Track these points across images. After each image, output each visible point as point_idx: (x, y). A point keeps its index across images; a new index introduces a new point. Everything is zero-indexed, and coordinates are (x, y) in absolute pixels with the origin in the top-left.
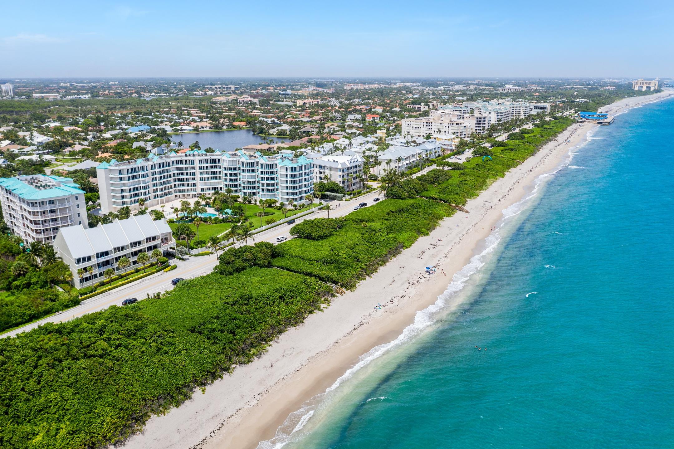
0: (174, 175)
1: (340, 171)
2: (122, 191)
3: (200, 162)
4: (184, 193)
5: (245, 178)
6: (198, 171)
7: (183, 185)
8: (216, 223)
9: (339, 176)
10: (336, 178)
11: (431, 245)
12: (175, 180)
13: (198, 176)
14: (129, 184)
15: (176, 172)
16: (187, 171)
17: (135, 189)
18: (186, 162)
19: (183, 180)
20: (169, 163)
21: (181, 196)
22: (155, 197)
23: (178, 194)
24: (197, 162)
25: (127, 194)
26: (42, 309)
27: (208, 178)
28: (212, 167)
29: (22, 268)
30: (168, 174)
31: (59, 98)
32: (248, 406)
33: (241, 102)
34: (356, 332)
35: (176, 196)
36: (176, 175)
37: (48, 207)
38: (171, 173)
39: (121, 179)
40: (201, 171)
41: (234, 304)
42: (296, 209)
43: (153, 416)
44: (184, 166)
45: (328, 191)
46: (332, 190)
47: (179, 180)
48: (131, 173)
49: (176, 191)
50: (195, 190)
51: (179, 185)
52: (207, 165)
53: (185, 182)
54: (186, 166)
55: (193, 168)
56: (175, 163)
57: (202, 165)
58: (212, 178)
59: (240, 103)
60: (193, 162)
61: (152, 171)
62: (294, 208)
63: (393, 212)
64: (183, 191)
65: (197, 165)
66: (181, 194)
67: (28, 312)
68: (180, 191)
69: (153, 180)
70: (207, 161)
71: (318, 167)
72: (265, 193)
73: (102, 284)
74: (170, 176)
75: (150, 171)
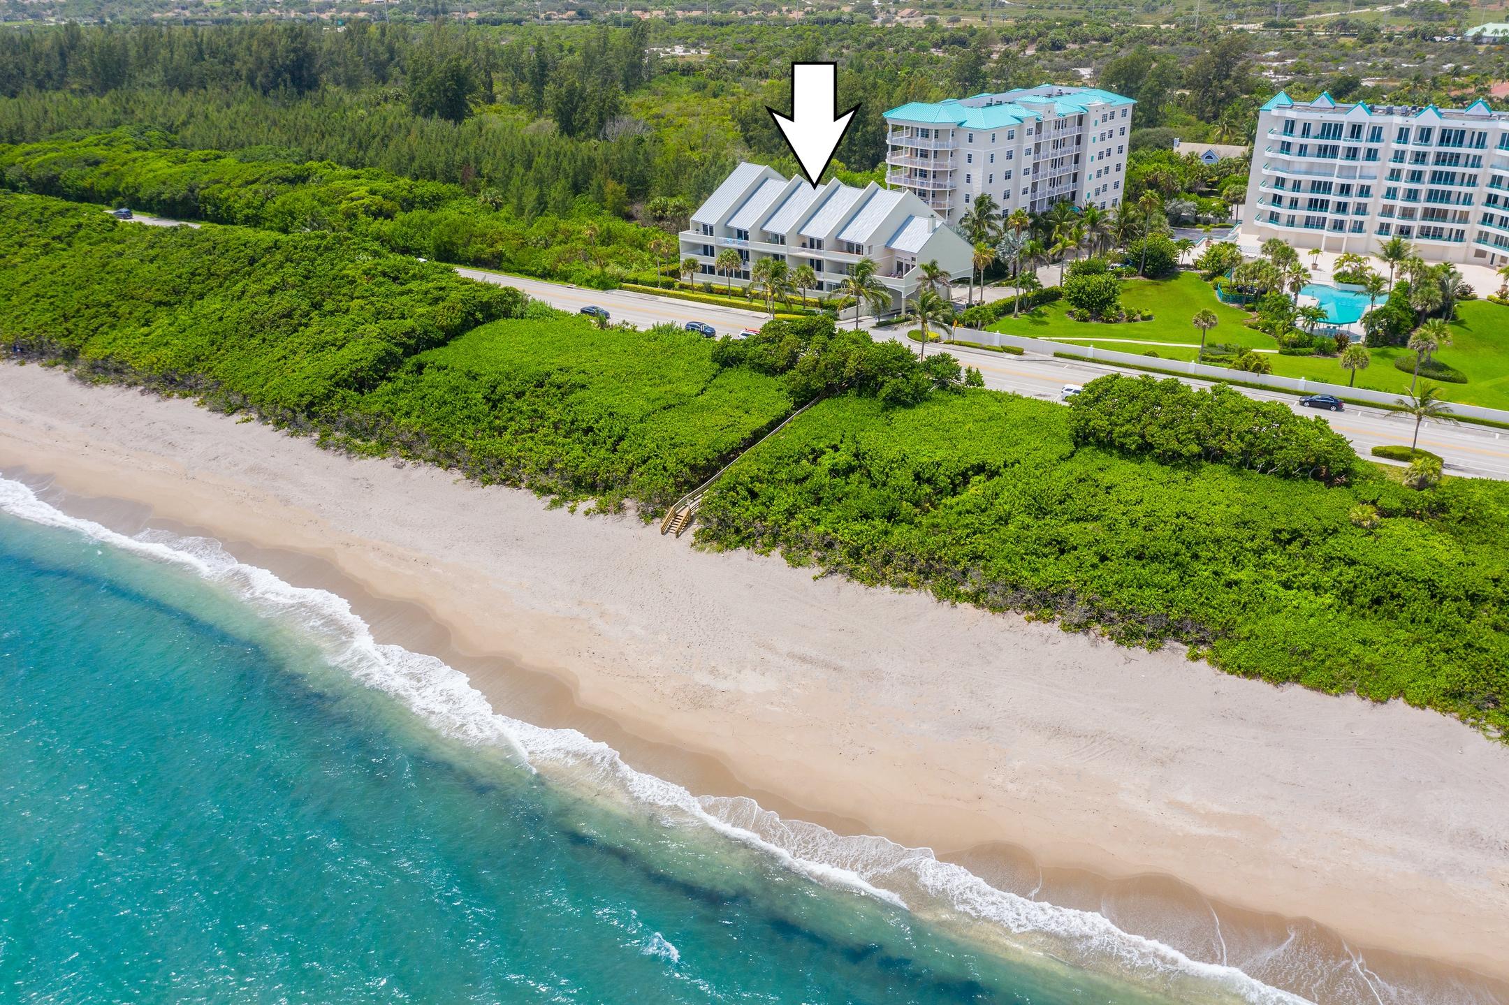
0: (1495, 181)
2: (1280, 183)
12: (1491, 200)
14: (1304, 169)
17: (1316, 187)
23: (1489, 249)
25: (1288, 194)
30: (1470, 171)
35: (1481, 254)
38: (1484, 174)
39: (1286, 148)
48: (1319, 136)
49: (1481, 238)
61: (1401, 147)
73: (709, 289)
74: (1472, 181)
75: (1388, 146)
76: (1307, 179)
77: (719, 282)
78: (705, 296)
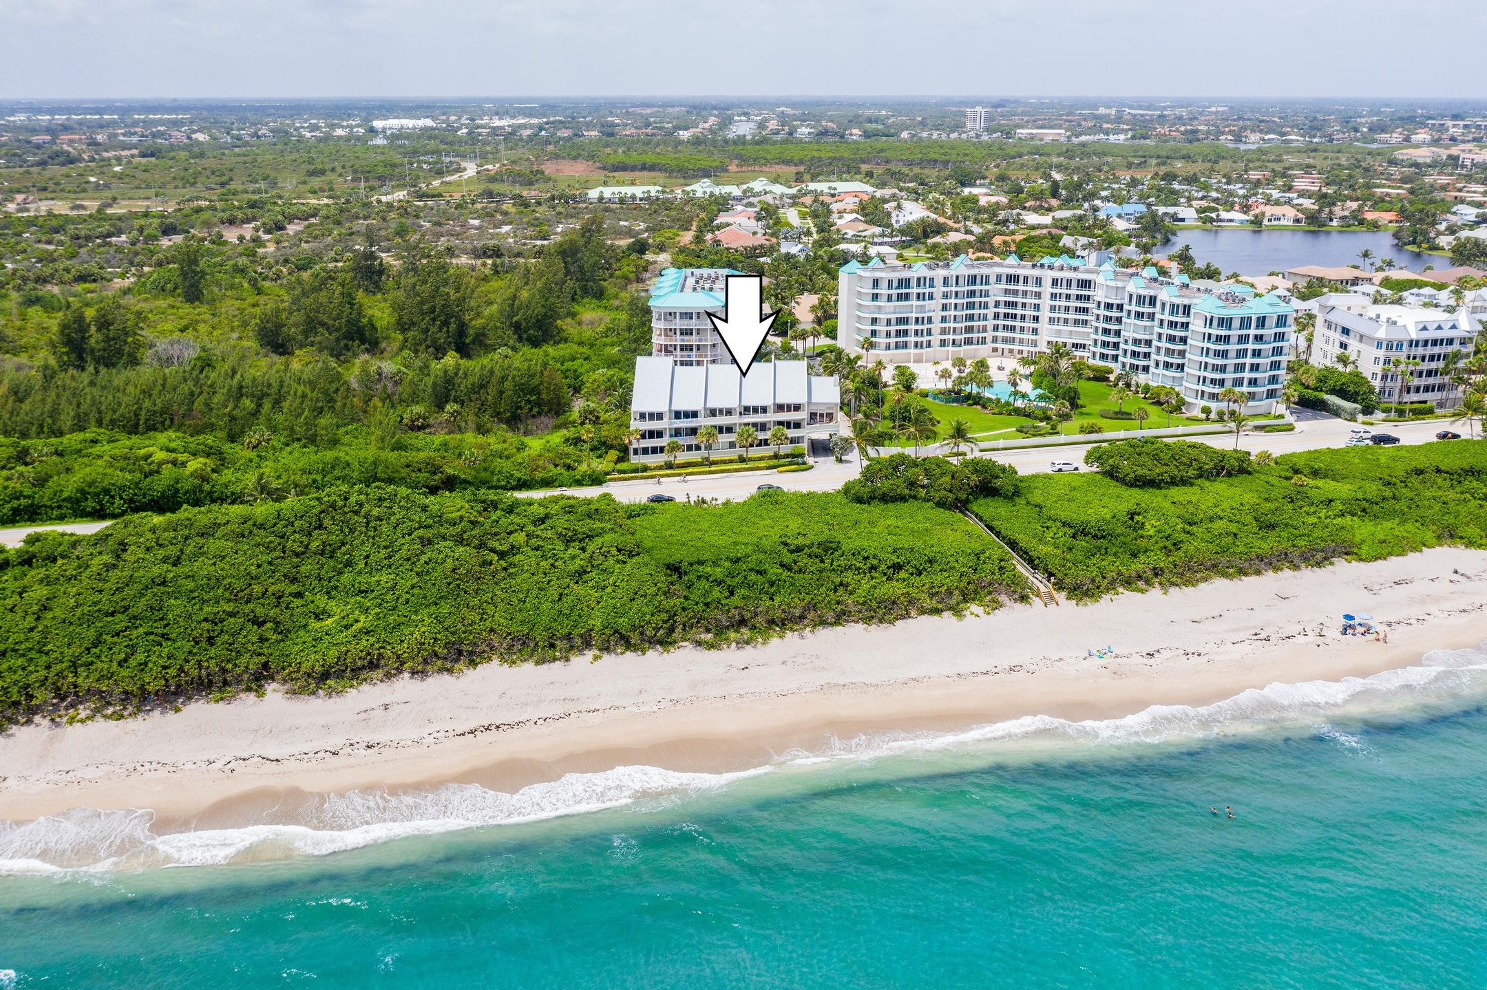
0: (997, 304)
1: (1379, 345)
2: (874, 321)
3: (1055, 282)
4: (1012, 347)
5: (1132, 329)
6: (1046, 302)
7: (1013, 329)
8: (1001, 414)
9: (1377, 360)
10: (1369, 364)
11: (1456, 572)
12: (996, 316)
13: (1045, 314)
14: (890, 310)
15: (1003, 299)
16: (1024, 300)
17: (900, 321)
18: (1026, 280)
19: (1014, 317)
20: (987, 277)
21: (1006, 352)
22: (943, 343)
23: (1000, 346)
24: (1047, 283)
25: (882, 328)
26: (539, 475)
27: (1066, 321)
28: (1079, 297)
29: (591, 413)
30: (983, 300)
31: (1063, 139)
32: (635, 709)
33: (1468, 163)
34: (982, 678)
35: (995, 350)
36: (1002, 304)
37: (679, 324)
38: (991, 301)
39: (875, 297)
40: (1053, 303)
41: (799, 549)
42: (1207, 419)
43: (496, 661)
44: (1021, 287)
45: (1333, 391)
46: (1342, 393)
47: (1006, 316)
48: (898, 288)
49: (995, 340)
50: (1034, 344)
51: (1006, 328)
52: (1068, 292)
53: (1018, 324)
54: (1025, 288)
55: (1038, 295)
56: (1004, 278)
57: (1058, 291)
58: (1076, 322)
59: (1463, 166)
60: (1039, 281)
61: (945, 289)
62: (1204, 416)
63: (1439, 471)
64: (1012, 340)
65: (1047, 289)
66: (1007, 347)
67: (517, 475)
68: (1005, 340)
69: (944, 307)
70: (1069, 282)
71: (1339, 330)
72: (1161, 370)
73: (669, 466)
74: (986, 306)
75: (939, 289)
76: (893, 317)
77: (682, 457)
78: (668, 472)
